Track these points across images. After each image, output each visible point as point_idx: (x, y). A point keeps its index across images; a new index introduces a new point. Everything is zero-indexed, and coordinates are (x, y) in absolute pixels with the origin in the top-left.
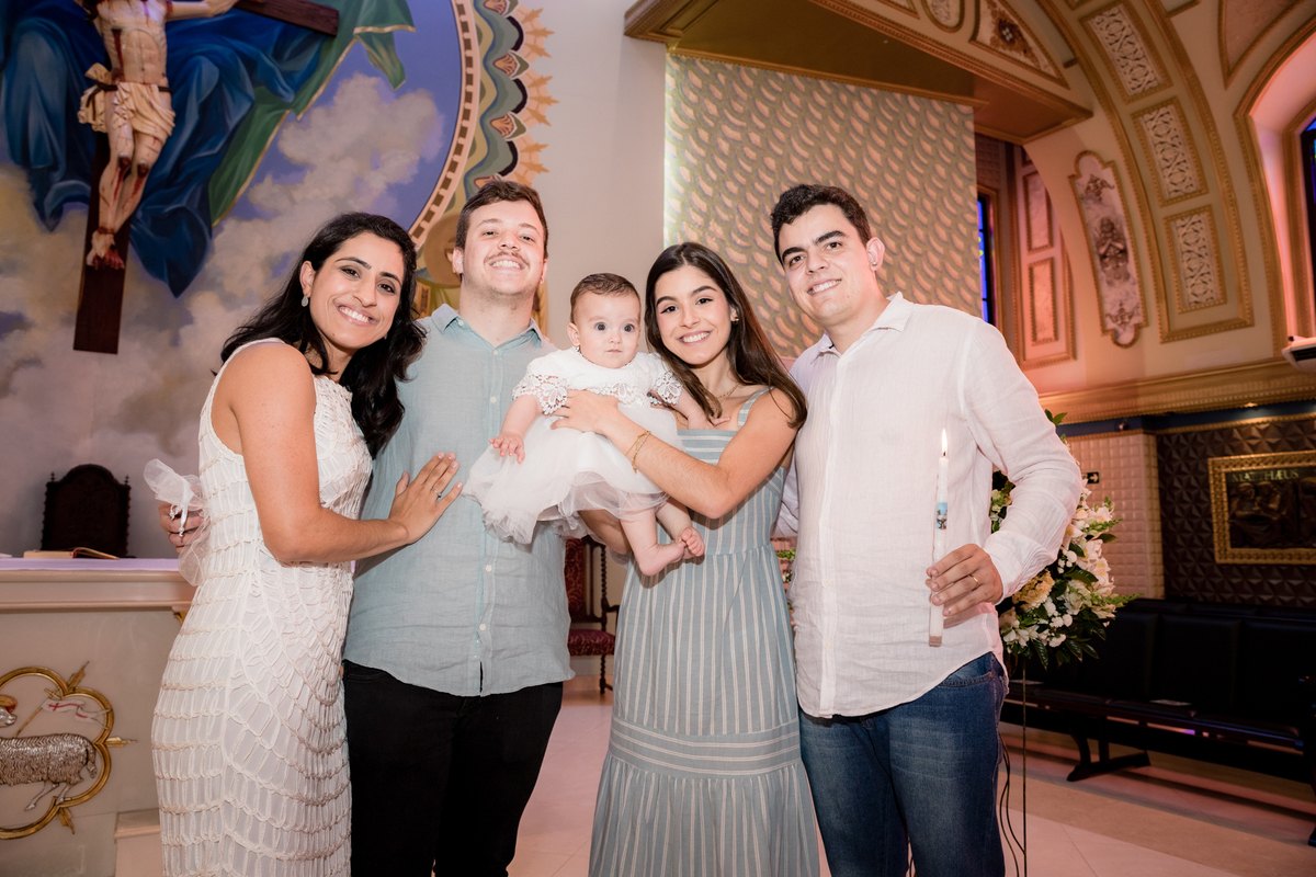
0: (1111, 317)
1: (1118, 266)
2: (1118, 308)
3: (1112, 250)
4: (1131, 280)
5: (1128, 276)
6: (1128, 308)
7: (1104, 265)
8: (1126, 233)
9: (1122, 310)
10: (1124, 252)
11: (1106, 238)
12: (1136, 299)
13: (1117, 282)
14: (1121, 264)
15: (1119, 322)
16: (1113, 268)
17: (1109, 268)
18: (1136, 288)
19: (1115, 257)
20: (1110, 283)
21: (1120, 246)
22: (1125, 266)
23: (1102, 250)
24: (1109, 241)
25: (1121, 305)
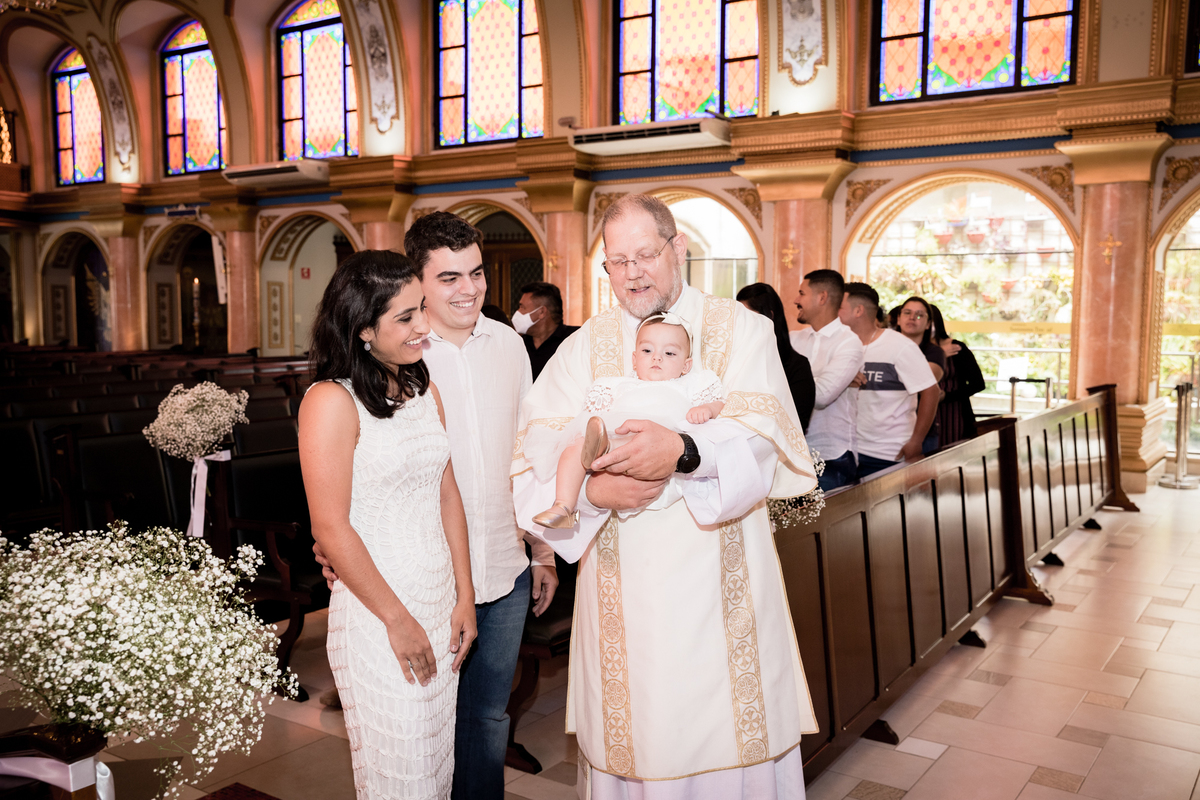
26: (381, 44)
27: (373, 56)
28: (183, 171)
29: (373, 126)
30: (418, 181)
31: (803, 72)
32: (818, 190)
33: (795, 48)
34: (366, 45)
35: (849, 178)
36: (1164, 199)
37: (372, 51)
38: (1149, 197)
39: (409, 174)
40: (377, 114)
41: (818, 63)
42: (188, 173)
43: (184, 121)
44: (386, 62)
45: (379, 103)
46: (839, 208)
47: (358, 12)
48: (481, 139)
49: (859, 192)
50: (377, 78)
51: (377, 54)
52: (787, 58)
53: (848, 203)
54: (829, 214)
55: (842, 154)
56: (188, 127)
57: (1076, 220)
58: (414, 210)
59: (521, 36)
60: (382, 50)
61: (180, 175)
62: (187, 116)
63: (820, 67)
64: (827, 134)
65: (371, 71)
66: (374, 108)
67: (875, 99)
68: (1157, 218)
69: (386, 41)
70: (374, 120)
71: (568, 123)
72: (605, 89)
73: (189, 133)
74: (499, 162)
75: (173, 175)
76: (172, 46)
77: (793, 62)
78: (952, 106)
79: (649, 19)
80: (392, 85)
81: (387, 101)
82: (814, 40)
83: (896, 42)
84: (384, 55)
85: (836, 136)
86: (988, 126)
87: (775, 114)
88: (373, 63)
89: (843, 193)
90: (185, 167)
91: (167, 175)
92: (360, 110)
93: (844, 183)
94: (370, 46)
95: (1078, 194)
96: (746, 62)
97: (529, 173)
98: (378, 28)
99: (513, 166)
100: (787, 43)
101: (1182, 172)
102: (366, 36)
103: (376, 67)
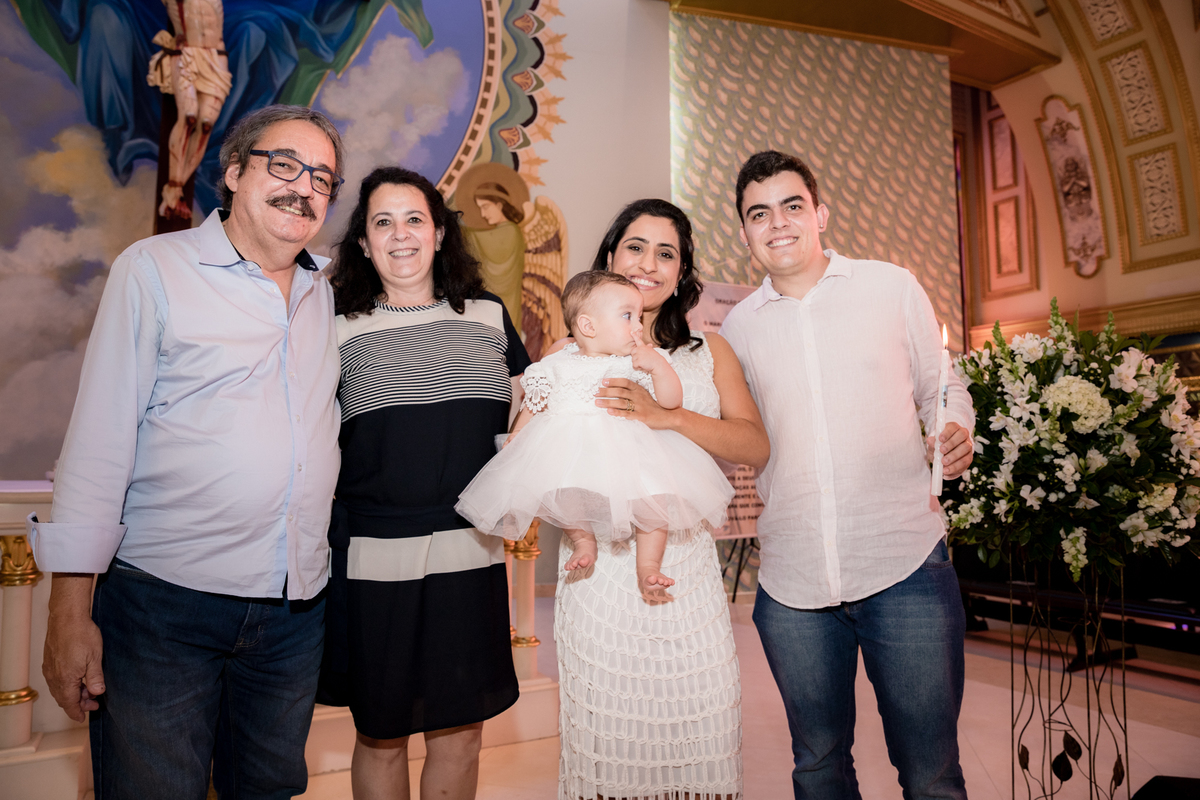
0: (1074, 250)
1: (1081, 203)
2: (1080, 241)
3: (1075, 188)
4: (1094, 215)
5: (1090, 212)
6: (1090, 241)
7: (1067, 202)
8: (1090, 172)
9: (1084, 244)
10: (1088, 189)
11: (1070, 177)
12: (1099, 232)
13: (1080, 218)
14: (1084, 201)
15: (1082, 254)
16: (1077, 205)
17: (1072, 205)
18: (1099, 223)
19: (1079, 195)
20: (1073, 219)
21: (1083, 184)
22: (1088, 203)
23: (1066, 188)
24: (1073, 180)
25: (1084, 238)
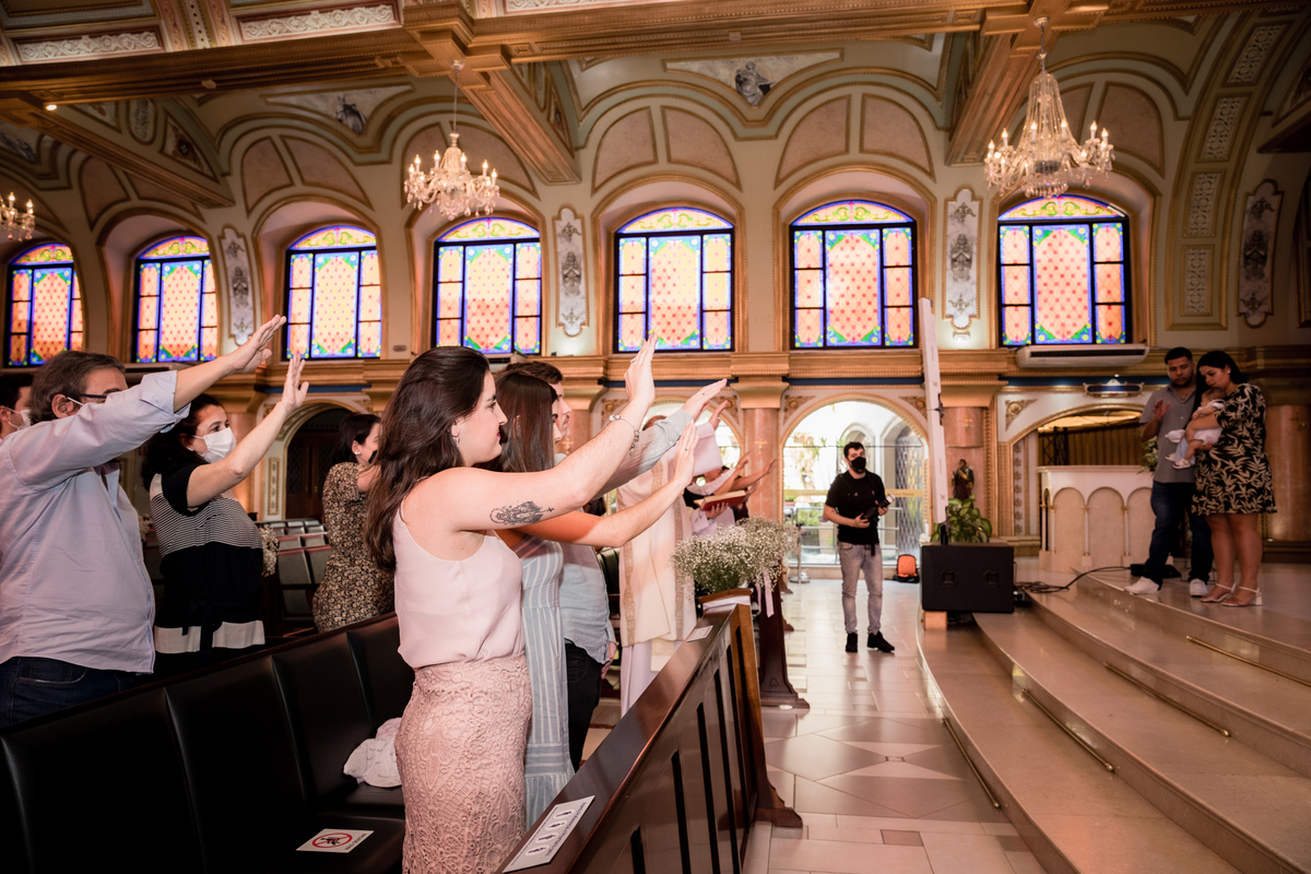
26: (245, 281)
27: (235, 289)
28: (25, 363)
29: (232, 340)
30: (272, 384)
31: (573, 330)
32: (585, 404)
33: (567, 314)
34: (230, 280)
35: (603, 397)
36: (786, 418)
37: (235, 285)
38: (777, 417)
39: (264, 378)
40: (235, 331)
41: (583, 324)
42: (30, 365)
43: (31, 324)
44: (247, 294)
45: (238, 323)
46: (597, 417)
47: (226, 256)
48: (322, 356)
49: (610, 407)
50: (237, 306)
51: (240, 287)
52: (562, 319)
53: (603, 413)
54: (589, 420)
55: (601, 381)
56: (35, 328)
57: (740, 428)
58: (265, 405)
59: (359, 286)
60: (245, 285)
61: (23, 366)
62: (35, 319)
63: (583, 327)
64: (593, 369)
65: (232, 300)
66: (233, 327)
67: (616, 349)
68: (782, 429)
69: (249, 279)
70: (232, 336)
71: (399, 349)
72: (427, 328)
73: (35, 332)
74: (344, 373)
75: (13, 367)
76: (23, 261)
77: (566, 322)
78: (667, 357)
79: (460, 285)
80: (251, 312)
81: (245, 323)
82: (580, 309)
83: (629, 316)
84: (246, 289)
85: (599, 371)
86: (689, 371)
87: (554, 354)
88: (235, 294)
89: (600, 407)
90: (29, 360)
91: (6, 365)
92: (220, 326)
93: (600, 400)
94: (234, 282)
95: (740, 414)
96: (530, 319)
97: (369, 384)
98: (242, 269)
99: (360, 377)
100: (562, 310)
101: (793, 404)
102: (231, 274)
103: (238, 297)
